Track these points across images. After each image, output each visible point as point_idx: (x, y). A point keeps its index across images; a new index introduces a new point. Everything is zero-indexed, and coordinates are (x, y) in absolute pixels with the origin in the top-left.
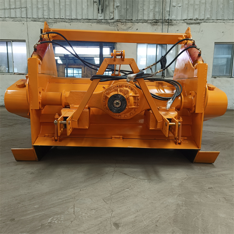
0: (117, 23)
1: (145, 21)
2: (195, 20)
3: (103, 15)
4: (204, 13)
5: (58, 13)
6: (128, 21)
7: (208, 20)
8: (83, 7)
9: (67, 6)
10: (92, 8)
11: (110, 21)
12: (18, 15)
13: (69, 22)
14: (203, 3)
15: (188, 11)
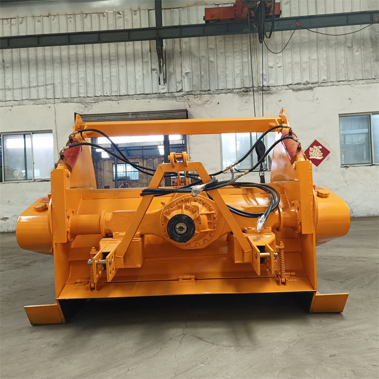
0: (188, 97)
1: (230, 91)
2: (304, 84)
3: (166, 87)
4: (317, 74)
5: (100, 88)
6: (204, 93)
7: (325, 83)
8: (137, 77)
9: (113, 78)
10: (150, 79)
11: (176, 94)
12: (42, 95)
13: (117, 99)
14: (314, 60)
15: (292, 73)
